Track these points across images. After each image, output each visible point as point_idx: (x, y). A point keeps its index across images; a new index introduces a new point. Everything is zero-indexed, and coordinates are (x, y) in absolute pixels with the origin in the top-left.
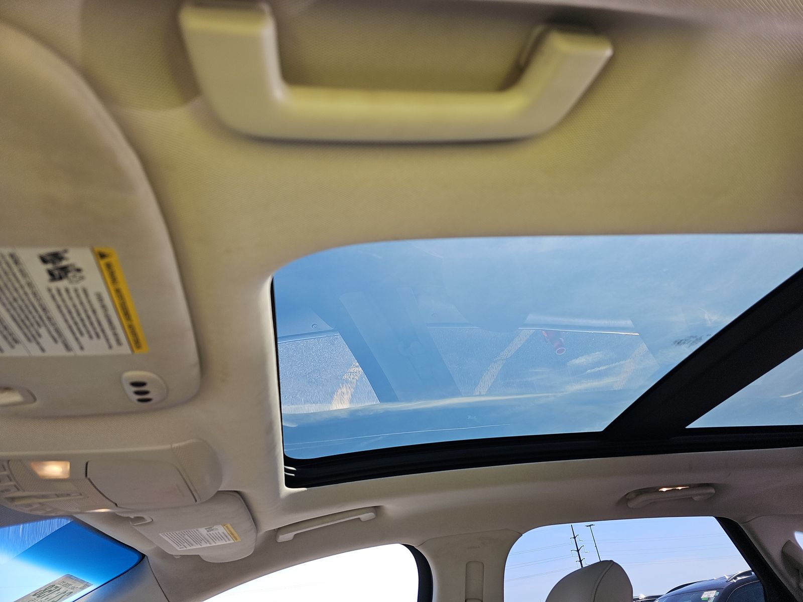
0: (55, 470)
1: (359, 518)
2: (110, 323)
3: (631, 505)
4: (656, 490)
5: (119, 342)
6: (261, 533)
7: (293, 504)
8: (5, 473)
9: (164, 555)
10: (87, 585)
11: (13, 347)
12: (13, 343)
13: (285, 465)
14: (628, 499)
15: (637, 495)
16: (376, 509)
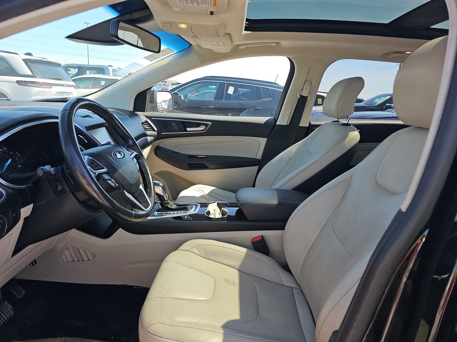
0: (183, 26)
1: (270, 45)
2: (211, 2)
3: (389, 57)
4: (403, 53)
5: (211, 5)
6: (233, 45)
7: (246, 37)
8: (170, 25)
9: (199, 46)
10: (173, 52)
11: (186, 4)
12: (187, 3)
13: (246, 21)
14: (389, 54)
15: (393, 53)
16: (277, 43)
